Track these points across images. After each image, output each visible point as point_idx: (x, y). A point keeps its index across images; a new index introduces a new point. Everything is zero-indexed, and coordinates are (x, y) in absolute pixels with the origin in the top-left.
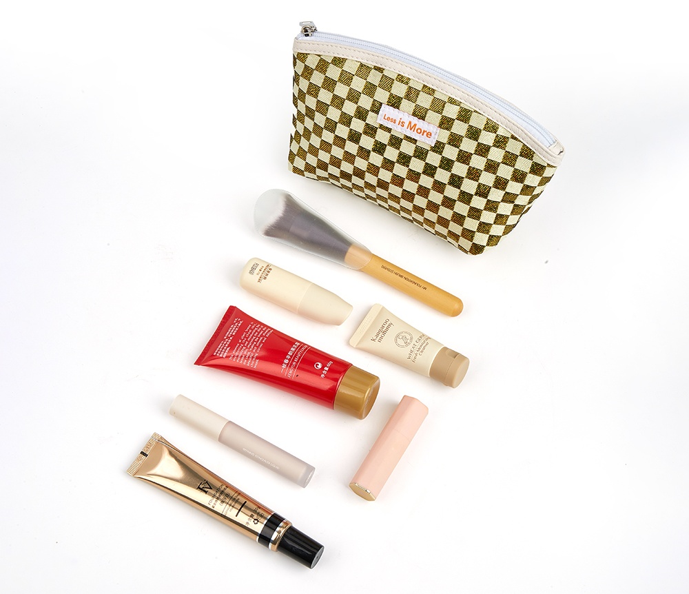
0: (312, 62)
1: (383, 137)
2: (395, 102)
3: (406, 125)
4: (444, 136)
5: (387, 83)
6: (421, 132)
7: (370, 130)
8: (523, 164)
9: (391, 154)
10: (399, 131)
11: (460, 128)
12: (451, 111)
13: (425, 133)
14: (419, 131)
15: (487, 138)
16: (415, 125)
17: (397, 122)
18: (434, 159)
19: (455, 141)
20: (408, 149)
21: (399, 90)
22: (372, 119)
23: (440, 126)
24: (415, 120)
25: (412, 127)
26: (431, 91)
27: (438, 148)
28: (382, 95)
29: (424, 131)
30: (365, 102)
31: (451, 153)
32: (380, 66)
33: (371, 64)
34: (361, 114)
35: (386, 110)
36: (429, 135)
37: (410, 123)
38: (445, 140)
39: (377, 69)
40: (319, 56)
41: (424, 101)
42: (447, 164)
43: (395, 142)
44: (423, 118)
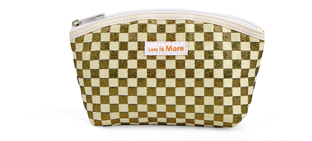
0: (88, 39)
1: (152, 65)
2: (152, 38)
3: (165, 49)
4: (191, 46)
5: (142, 28)
6: (176, 49)
7: (142, 64)
8: (245, 46)
9: (161, 74)
10: (161, 55)
11: (199, 37)
12: (190, 28)
13: (179, 49)
14: (175, 49)
15: (218, 37)
16: (171, 46)
17: (159, 49)
18: (190, 64)
19: (199, 46)
20: (171, 64)
21: (152, 28)
22: (141, 55)
23: (187, 40)
24: (169, 44)
25: (169, 49)
26: (173, 22)
27: (190, 55)
28: (142, 37)
29: (178, 48)
30: (133, 46)
31: (199, 55)
32: (134, 21)
33: (127, 22)
34: (133, 55)
35: (149, 45)
36: (182, 49)
37: (167, 47)
38: (193, 48)
39: (132, 23)
40: (91, 33)
41: (171, 29)
42: (199, 64)
43: (161, 64)
44: (173, 40)
